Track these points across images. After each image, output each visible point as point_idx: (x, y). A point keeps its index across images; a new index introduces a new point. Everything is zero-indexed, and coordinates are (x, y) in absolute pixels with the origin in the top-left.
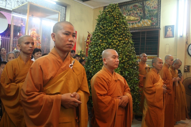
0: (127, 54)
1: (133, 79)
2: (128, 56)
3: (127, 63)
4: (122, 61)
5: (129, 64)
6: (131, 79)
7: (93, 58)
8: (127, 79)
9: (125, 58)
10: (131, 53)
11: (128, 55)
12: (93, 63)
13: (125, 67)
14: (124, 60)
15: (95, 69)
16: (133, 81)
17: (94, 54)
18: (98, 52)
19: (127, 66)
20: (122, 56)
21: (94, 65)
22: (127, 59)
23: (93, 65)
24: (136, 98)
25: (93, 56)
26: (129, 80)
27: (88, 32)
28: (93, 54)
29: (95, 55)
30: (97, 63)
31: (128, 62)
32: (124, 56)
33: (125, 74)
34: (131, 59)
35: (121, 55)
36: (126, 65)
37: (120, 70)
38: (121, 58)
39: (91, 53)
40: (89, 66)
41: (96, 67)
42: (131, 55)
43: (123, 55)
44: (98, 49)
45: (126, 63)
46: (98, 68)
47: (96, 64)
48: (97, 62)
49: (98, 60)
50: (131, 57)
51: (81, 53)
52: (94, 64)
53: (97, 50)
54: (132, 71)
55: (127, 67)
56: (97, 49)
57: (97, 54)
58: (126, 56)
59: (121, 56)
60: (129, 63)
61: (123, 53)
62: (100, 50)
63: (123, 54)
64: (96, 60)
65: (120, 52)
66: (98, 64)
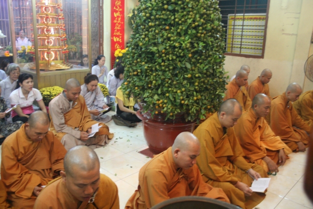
0: (202, 12)
1: (213, 56)
2: (205, 16)
3: (203, 29)
4: (193, 25)
5: (206, 30)
6: (209, 56)
7: (145, 21)
8: (202, 55)
9: (198, 19)
10: (210, 11)
11: (204, 14)
12: (144, 28)
13: (199, 35)
14: (196, 24)
15: (147, 39)
16: (212, 60)
17: (146, 13)
18: (153, 9)
19: (202, 33)
20: (193, 16)
21: (147, 32)
22: (202, 20)
23: (144, 33)
24: (218, 88)
25: (145, 18)
26: (206, 57)
28: (143, 14)
29: (148, 15)
30: (150, 30)
31: (204, 26)
32: (198, 16)
33: (198, 47)
34: (210, 20)
35: (191, 13)
36: (200, 31)
37: (190, 40)
38: (192, 20)
39: (141, 11)
40: (137, 35)
41: (149, 36)
42: (210, 14)
43: (196, 14)
44: (152, 5)
45: (201, 28)
46: (152, 38)
48: (151, 27)
49: (153, 24)
50: (210, 17)
52: (146, 31)
53: (150, 7)
54: (211, 41)
55: (203, 35)
56: (151, 4)
57: (151, 14)
58: (201, 16)
59: (192, 15)
60: (206, 27)
61: (196, 10)
62: (155, 6)
63: (195, 12)
64: (150, 24)
65: (190, 8)
66: (152, 31)
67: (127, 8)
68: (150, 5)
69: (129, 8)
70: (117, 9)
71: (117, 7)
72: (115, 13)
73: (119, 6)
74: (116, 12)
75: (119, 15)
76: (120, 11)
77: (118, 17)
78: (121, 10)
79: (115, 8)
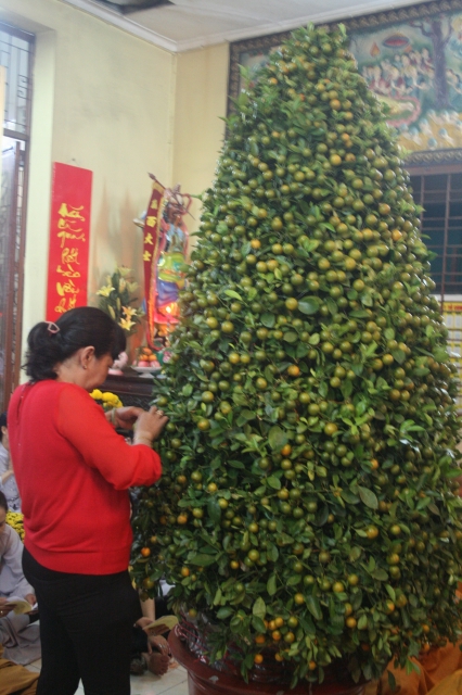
0: (402, 321)
1: (438, 460)
2: (410, 332)
3: (409, 373)
4: (379, 363)
5: (414, 377)
6: (427, 459)
7: (214, 346)
8: (407, 460)
9: (393, 343)
10: (420, 314)
11: (410, 325)
12: (215, 370)
13: (396, 393)
14: (388, 358)
15: (225, 407)
16: (434, 471)
17: (221, 319)
18: (243, 308)
19: (402, 389)
20: (377, 335)
21: (223, 384)
22: (403, 347)
23: (213, 386)
24: (452, 563)
25: (215, 333)
26: (416, 464)
27: (152, 177)
28: (211, 321)
29: (227, 326)
30: (237, 377)
31: (409, 366)
32: (390, 333)
33: (397, 436)
34: (420, 345)
35: (371, 325)
36: (400, 383)
37: (372, 413)
38: (374, 346)
39: (199, 310)
40: (187, 389)
41: (235, 398)
42: (423, 326)
43: (384, 327)
44: (243, 294)
45: (400, 372)
46: (245, 403)
47: (229, 380)
48: (237, 367)
49: (245, 358)
50: (424, 335)
51: (115, 284)
52: (222, 378)
53: (234, 300)
54: (430, 414)
55: (406, 395)
56: (237, 290)
57: (239, 324)
58: (399, 331)
59: (372, 332)
60: (414, 367)
61: (383, 313)
62: (256, 301)
63: (382, 320)
64: (233, 357)
65: (366, 307)
66: (242, 383)
67: (96, 271)
68: (236, 295)
69: (102, 271)
70: (67, 274)
71: (65, 268)
72: (59, 285)
73: (73, 265)
74: (64, 280)
75: (72, 291)
76: (73, 279)
77: (68, 295)
78: (77, 275)
79: (59, 270)
